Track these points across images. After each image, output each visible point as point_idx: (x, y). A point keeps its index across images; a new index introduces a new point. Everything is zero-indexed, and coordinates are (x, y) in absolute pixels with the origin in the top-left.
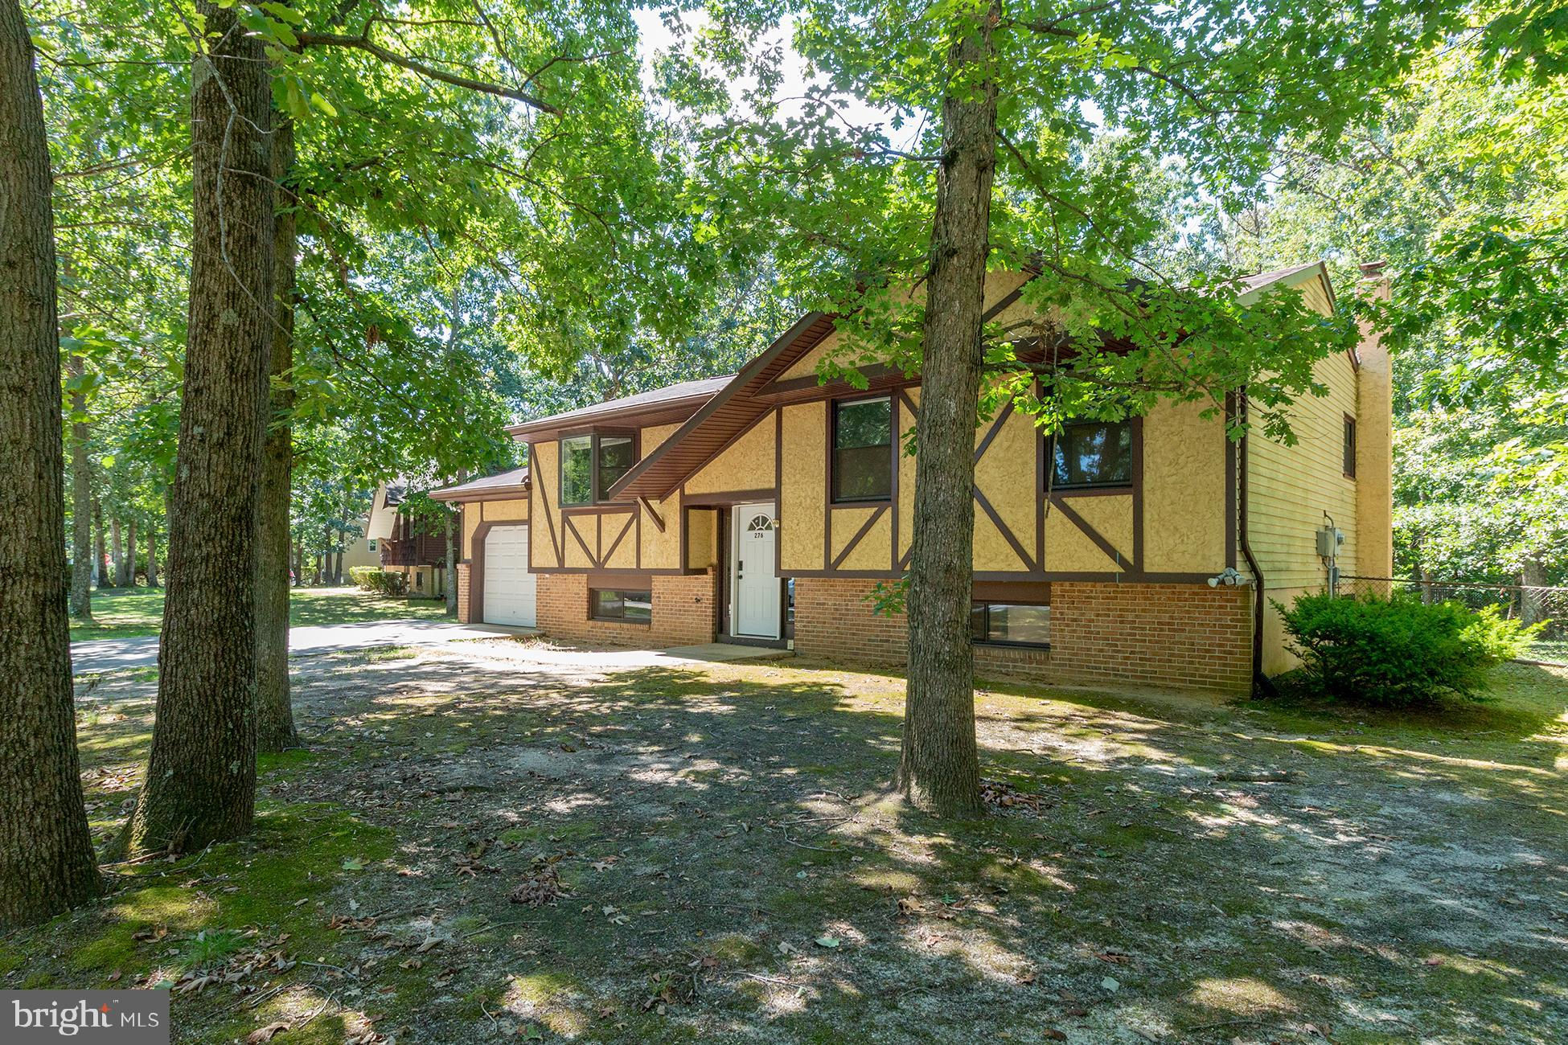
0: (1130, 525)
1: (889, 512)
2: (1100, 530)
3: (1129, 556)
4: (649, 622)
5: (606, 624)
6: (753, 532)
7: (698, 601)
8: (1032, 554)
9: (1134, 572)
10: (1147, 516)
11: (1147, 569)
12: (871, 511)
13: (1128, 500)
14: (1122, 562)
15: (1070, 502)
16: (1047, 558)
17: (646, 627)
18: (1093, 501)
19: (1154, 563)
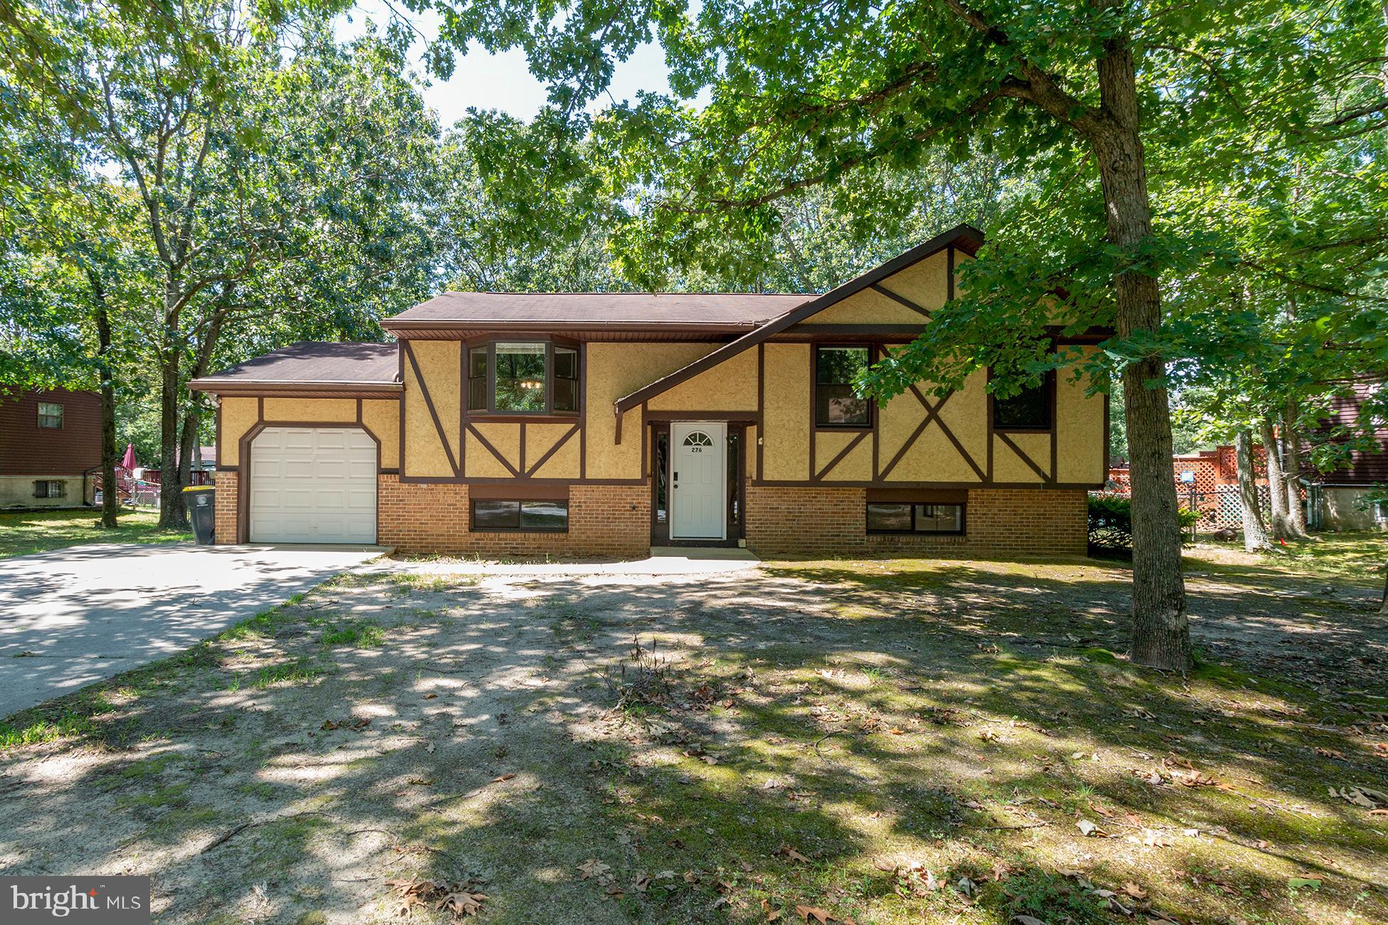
0: (1048, 454)
1: (870, 437)
2: (1030, 456)
3: (1048, 473)
4: (566, 530)
5: (502, 535)
6: (690, 447)
7: (634, 508)
8: (984, 471)
9: (1051, 483)
10: (1059, 447)
11: (1059, 481)
12: (854, 435)
13: (1047, 437)
14: (1044, 476)
15: (1010, 436)
16: (995, 473)
17: (562, 536)
18: (1025, 436)
19: (1062, 478)
